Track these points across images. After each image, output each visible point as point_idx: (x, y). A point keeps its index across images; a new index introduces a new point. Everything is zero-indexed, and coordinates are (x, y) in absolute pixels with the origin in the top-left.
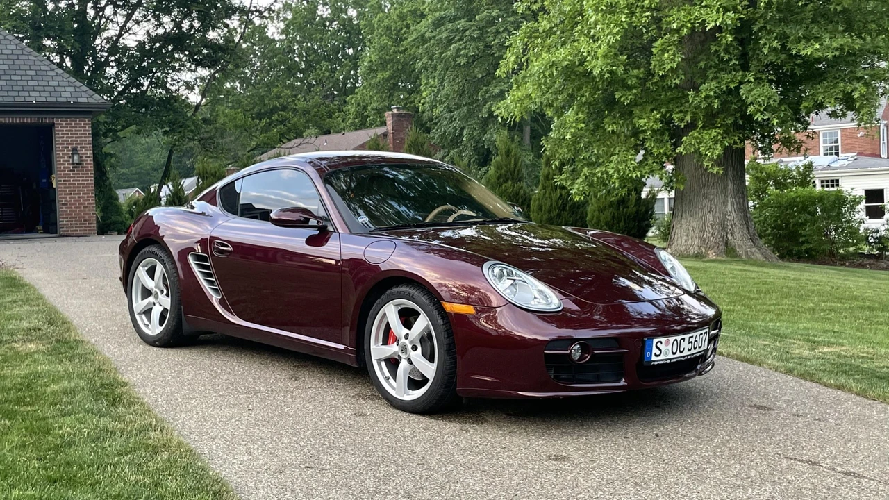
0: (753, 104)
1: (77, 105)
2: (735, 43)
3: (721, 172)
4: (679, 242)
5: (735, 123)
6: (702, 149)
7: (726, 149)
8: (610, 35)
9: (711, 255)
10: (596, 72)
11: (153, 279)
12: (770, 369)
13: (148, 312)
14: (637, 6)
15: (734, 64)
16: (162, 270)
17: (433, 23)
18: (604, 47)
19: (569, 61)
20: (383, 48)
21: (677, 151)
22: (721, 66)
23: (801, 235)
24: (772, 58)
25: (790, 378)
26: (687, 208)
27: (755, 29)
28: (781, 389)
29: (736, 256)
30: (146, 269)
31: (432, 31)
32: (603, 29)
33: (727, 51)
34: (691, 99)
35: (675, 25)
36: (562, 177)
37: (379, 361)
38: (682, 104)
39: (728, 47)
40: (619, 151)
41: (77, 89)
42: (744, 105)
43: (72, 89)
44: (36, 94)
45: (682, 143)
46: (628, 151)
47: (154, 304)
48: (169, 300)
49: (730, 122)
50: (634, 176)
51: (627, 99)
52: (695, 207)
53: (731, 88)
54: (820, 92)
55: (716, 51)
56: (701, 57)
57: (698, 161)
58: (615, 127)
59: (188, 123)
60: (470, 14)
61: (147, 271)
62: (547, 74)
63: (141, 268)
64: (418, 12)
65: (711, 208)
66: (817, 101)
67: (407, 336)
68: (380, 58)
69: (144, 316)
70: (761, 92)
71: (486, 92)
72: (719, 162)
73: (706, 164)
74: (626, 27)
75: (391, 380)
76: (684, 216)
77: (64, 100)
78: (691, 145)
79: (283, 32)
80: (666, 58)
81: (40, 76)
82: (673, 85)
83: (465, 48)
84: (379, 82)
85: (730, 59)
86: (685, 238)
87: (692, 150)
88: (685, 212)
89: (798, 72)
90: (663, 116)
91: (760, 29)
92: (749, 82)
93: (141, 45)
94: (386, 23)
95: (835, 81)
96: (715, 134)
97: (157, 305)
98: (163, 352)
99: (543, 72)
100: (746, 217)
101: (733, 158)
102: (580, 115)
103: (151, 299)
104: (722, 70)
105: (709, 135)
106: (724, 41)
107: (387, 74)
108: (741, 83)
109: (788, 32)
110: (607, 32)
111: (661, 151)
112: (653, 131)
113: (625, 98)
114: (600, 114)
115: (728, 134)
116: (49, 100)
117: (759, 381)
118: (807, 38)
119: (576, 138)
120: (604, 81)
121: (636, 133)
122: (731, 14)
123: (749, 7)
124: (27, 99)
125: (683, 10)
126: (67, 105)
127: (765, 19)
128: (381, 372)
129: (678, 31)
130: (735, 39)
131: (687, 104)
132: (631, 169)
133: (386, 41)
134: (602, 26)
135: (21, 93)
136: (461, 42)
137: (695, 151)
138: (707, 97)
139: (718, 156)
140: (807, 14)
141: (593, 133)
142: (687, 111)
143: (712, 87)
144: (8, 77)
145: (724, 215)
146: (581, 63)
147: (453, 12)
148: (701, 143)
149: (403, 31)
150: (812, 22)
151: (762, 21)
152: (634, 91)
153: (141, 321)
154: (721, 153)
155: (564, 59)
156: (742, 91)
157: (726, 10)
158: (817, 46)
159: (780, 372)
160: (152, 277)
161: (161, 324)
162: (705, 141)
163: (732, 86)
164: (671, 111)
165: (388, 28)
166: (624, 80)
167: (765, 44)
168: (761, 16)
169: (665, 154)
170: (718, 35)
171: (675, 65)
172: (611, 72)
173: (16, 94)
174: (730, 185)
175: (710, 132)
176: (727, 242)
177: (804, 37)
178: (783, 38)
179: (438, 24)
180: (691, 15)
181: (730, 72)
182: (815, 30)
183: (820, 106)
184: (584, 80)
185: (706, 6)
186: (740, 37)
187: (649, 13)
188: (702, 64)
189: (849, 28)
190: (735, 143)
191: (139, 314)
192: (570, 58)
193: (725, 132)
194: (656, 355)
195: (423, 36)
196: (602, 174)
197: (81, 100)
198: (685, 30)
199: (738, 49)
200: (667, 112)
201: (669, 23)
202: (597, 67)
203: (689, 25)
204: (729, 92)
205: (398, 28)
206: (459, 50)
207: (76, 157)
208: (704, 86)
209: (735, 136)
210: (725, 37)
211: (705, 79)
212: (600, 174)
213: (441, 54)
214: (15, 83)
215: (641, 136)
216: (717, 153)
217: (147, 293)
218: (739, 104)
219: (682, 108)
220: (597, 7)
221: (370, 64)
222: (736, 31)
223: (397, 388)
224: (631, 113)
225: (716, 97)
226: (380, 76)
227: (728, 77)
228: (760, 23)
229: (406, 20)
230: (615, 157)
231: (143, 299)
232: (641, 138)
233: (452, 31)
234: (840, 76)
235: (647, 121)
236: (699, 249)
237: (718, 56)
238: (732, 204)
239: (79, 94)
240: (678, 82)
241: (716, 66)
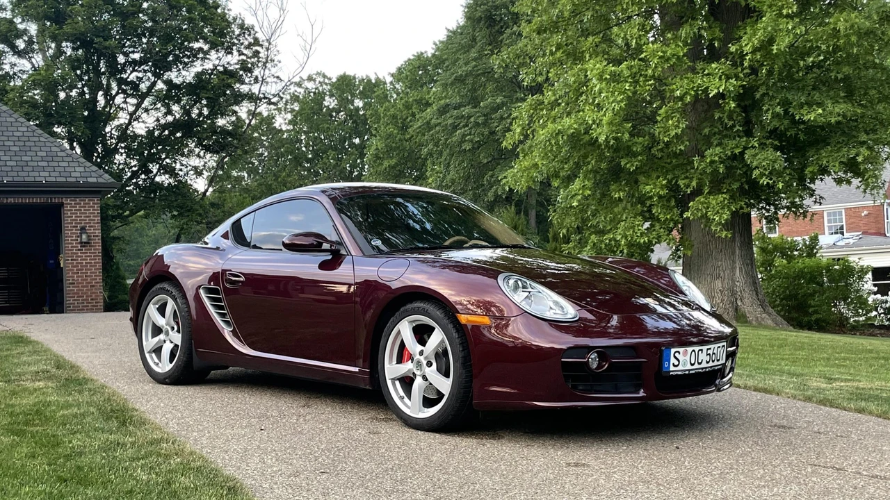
0: (758, 168)
1: (87, 185)
2: (738, 110)
3: (730, 236)
5: (741, 188)
6: (709, 213)
7: (734, 214)
8: (614, 103)
10: (602, 139)
11: (164, 317)
12: (789, 397)
13: (158, 351)
14: (641, 75)
15: (738, 130)
16: (173, 305)
17: (438, 110)
18: (609, 114)
19: (575, 129)
20: (390, 136)
21: (685, 216)
22: (725, 133)
23: (810, 306)
24: (776, 123)
25: (809, 405)
26: (696, 275)
27: (758, 96)
28: (800, 412)
29: (746, 322)
30: (157, 306)
31: (437, 119)
32: (607, 97)
33: (730, 118)
34: (696, 165)
35: (678, 92)
36: (570, 246)
37: (393, 380)
38: (687, 171)
39: (731, 112)
40: (626, 218)
41: (87, 170)
42: (750, 169)
43: (82, 169)
44: (47, 174)
45: (688, 208)
46: (635, 217)
47: (165, 341)
48: (180, 335)
49: (736, 187)
50: (642, 241)
51: (632, 165)
52: (704, 274)
53: (735, 153)
54: (825, 157)
55: (720, 118)
56: (705, 124)
57: (706, 226)
58: (621, 194)
59: (197, 207)
60: (475, 102)
61: (158, 309)
62: (553, 142)
63: (152, 306)
64: (424, 101)
65: (719, 274)
66: (822, 165)
67: (421, 353)
68: (386, 146)
69: (154, 355)
70: (766, 156)
71: (492, 176)
72: (727, 226)
73: (714, 229)
74: (631, 94)
75: (406, 400)
77: (73, 180)
78: (698, 209)
79: (290, 122)
80: (671, 125)
81: (50, 157)
82: (678, 151)
83: (470, 134)
84: (386, 169)
85: (734, 126)
87: (700, 214)
88: (694, 278)
89: (802, 137)
90: (669, 182)
91: (763, 95)
92: (753, 147)
93: (150, 133)
94: (392, 111)
95: (839, 146)
96: (722, 199)
97: (168, 342)
98: (173, 389)
99: (549, 140)
100: (754, 283)
101: (740, 223)
102: (587, 183)
103: (162, 337)
104: (726, 136)
105: (715, 200)
106: (727, 108)
107: (393, 162)
108: (745, 148)
109: (790, 97)
110: (612, 99)
111: (668, 217)
112: (660, 197)
113: (630, 165)
114: (606, 184)
115: (735, 200)
116: (59, 180)
117: (778, 407)
118: (809, 104)
119: (583, 208)
120: (609, 148)
121: (642, 200)
122: (733, 81)
123: (751, 74)
124: (38, 179)
125: (686, 78)
126: (77, 184)
127: (768, 85)
128: (395, 392)
129: (681, 98)
130: (738, 106)
131: (692, 171)
132: (639, 235)
133: (392, 129)
134: (607, 94)
135: (31, 174)
136: (467, 128)
137: (702, 216)
138: (712, 162)
139: (726, 220)
140: (808, 81)
141: (600, 202)
142: (693, 177)
143: (717, 152)
144: (19, 158)
145: (733, 281)
146: (586, 132)
147: (458, 100)
148: (708, 208)
149: (409, 118)
150: (813, 89)
151: (764, 88)
152: (640, 158)
153: (151, 359)
154: (729, 217)
155: (570, 127)
156: (746, 156)
157: (728, 78)
158: (820, 111)
159: (799, 400)
160: (163, 315)
161: (171, 362)
162: (712, 206)
163: (737, 151)
164: (677, 178)
165: (394, 117)
166: (629, 147)
167: (768, 110)
168: (764, 83)
169: (672, 220)
170: (721, 102)
171: (679, 131)
172: (616, 139)
173: (26, 174)
174: (737, 252)
175: (716, 197)
176: (736, 309)
177: (807, 103)
178: (786, 104)
179: (443, 111)
180: (693, 83)
181: (734, 139)
182: (817, 96)
183: (824, 171)
184: (589, 148)
185: (708, 74)
186: (743, 104)
187: (652, 82)
188: (706, 131)
189: (850, 96)
190: (742, 208)
191: (149, 352)
192: (575, 126)
193: (731, 197)
194: (674, 365)
195: (428, 123)
196: (610, 241)
197: (90, 180)
198: (688, 97)
199: (741, 115)
200: (672, 179)
201: (673, 91)
202: (602, 134)
203: (693, 93)
204: (734, 157)
205: (404, 117)
206: (464, 136)
207: (84, 236)
208: (708, 152)
209: (741, 201)
210: (728, 103)
211: (709, 145)
212: (608, 241)
213: (447, 140)
214: (25, 164)
215: (648, 203)
216: (726, 217)
217: (157, 330)
218: (744, 170)
219: (688, 174)
220: (601, 76)
221: (376, 152)
222: (739, 98)
223: (412, 407)
224: (636, 182)
225: (721, 163)
226: (386, 163)
227: (732, 143)
228: (762, 90)
229: (411, 108)
230: (623, 223)
231: (153, 337)
232: (648, 205)
233: (457, 118)
234: (843, 140)
235: (653, 188)
237: (722, 123)
238: (741, 270)
239: (88, 174)
240: (683, 148)
241: (720, 132)
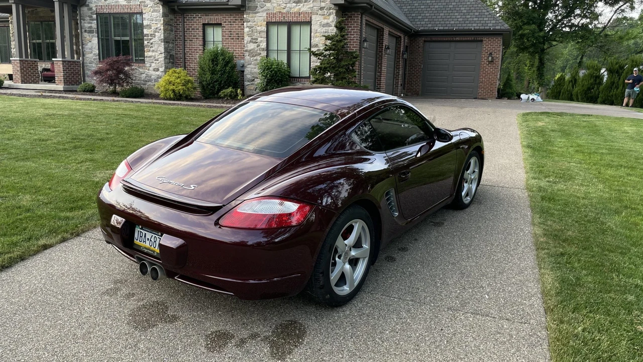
1: (495, 30)
43: (494, 22)
44: (476, 25)
77: (488, 28)
81: (481, 15)
116: (481, 28)
124: (470, 28)
126: (489, 30)
144: (465, 17)
173: (466, 25)
197: (497, 28)
207: (490, 58)
214: (467, 20)
239: (497, 24)
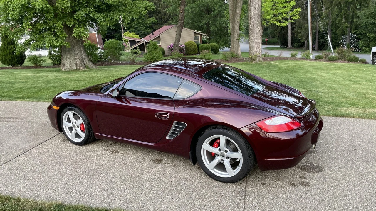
4: (67, 66)
6: (82, 34)
9: (82, 69)
21: (73, 36)
29: (89, 68)
38: (68, 19)
45: (73, 33)
65: (77, 53)
76: (67, 57)
78: (77, 33)
86: (69, 64)
87: (78, 35)
88: (68, 55)
92: (92, 12)
104: (80, 7)
105: (82, 29)
138: (81, 17)
142: (71, 21)
143: (82, 13)
145: (82, 55)
169: (64, 36)
172: (46, 7)
174: (81, 45)
176: (84, 64)
200: (63, 22)
236: (76, 67)
238: (83, 52)
240: (70, 11)
241: (78, 5)
